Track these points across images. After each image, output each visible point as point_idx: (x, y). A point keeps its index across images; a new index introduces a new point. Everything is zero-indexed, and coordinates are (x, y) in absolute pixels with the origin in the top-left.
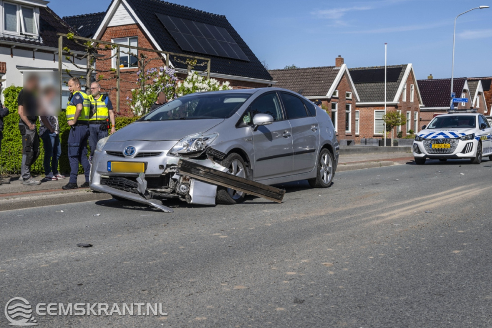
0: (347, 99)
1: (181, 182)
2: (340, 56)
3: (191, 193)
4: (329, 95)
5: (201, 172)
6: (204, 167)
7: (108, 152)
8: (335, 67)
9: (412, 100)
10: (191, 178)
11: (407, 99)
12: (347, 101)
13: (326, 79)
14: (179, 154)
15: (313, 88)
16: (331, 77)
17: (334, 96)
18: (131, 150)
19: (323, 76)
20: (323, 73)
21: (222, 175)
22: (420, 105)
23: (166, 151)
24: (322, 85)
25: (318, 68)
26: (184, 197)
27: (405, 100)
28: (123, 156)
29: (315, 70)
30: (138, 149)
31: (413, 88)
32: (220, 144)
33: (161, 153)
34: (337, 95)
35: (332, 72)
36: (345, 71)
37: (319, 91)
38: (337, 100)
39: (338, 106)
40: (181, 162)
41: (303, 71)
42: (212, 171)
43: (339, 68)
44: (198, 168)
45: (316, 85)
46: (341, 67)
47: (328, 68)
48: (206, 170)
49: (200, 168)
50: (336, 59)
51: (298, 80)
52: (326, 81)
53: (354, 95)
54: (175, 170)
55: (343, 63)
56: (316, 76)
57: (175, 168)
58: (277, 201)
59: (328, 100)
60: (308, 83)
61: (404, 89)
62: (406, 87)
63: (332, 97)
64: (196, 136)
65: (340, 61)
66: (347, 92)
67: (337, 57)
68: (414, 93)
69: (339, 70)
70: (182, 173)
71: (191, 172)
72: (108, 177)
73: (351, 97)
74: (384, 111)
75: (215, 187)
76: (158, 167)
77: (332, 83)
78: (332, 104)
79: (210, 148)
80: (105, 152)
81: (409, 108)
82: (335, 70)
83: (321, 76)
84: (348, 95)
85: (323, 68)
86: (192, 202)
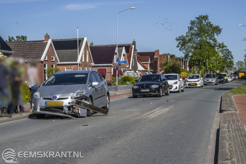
0: (52, 61)
1: (76, 108)
2: (47, 34)
3: (80, 112)
4: (42, 59)
5: (82, 104)
6: (83, 103)
7: (43, 98)
8: (44, 41)
9: (87, 61)
10: (79, 107)
11: (85, 60)
12: (52, 63)
13: (39, 49)
14: (74, 98)
15: (31, 54)
16: (43, 47)
17: (45, 60)
18: (55, 97)
19: (37, 47)
20: (37, 45)
21: (89, 105)
22: (92, 64)
23: (70, 97)
24: (37, 52)
25: (33, 41)
26: (77, 114)
27: (83, 60)
28: (52, 100)
29: (31, 43)
30: (58, 97)
31: (88, 53)
32: (86, 94)
33: (68, 98)
34: (47, 59)
35: (42, 44)
36: (51, 43)
37: (36, 56)
38: (47, 62)
39: (48, 66)
40: (76, 101)
41: (23, 43)
42: (86, 104)
43: (47, 42)
44: (81, 103)
45: (33, 52)
46: (48, 41)
47: (40, 41)
48: (84, 104)
49: (82, 103)
50: (45, 36)
51: (20, 49)
52: (40, 50)
53: (56, 59)
54: (74, 104)
55: (49, 39)
56: (32, 47)
57: (73, 103)
58: (106, 114)
59: (42, 62)
60: (27, 51)
61: (83, 54)
62: (84, 53)
63: (44, 60)
64: (79, 91)
65: (47, 37)
66: (52, 57)
67: (46, 35)
68: (88, 56)
69: (47, 43)
70: (76, 105)
71: (79, 105)
72: (44, 108)
73: (54, 60)
74: (71, 68)
75: (86, 110)
76: (68, 103)
77: (44, 51)
78: (44, 64)
79: (84, 95)
80: (42, 98)
81: (86, 66)
82: (45, 43)
83: (36, 47)
84: (52, 59)
85: (36, 41)
86: (80, 115)
